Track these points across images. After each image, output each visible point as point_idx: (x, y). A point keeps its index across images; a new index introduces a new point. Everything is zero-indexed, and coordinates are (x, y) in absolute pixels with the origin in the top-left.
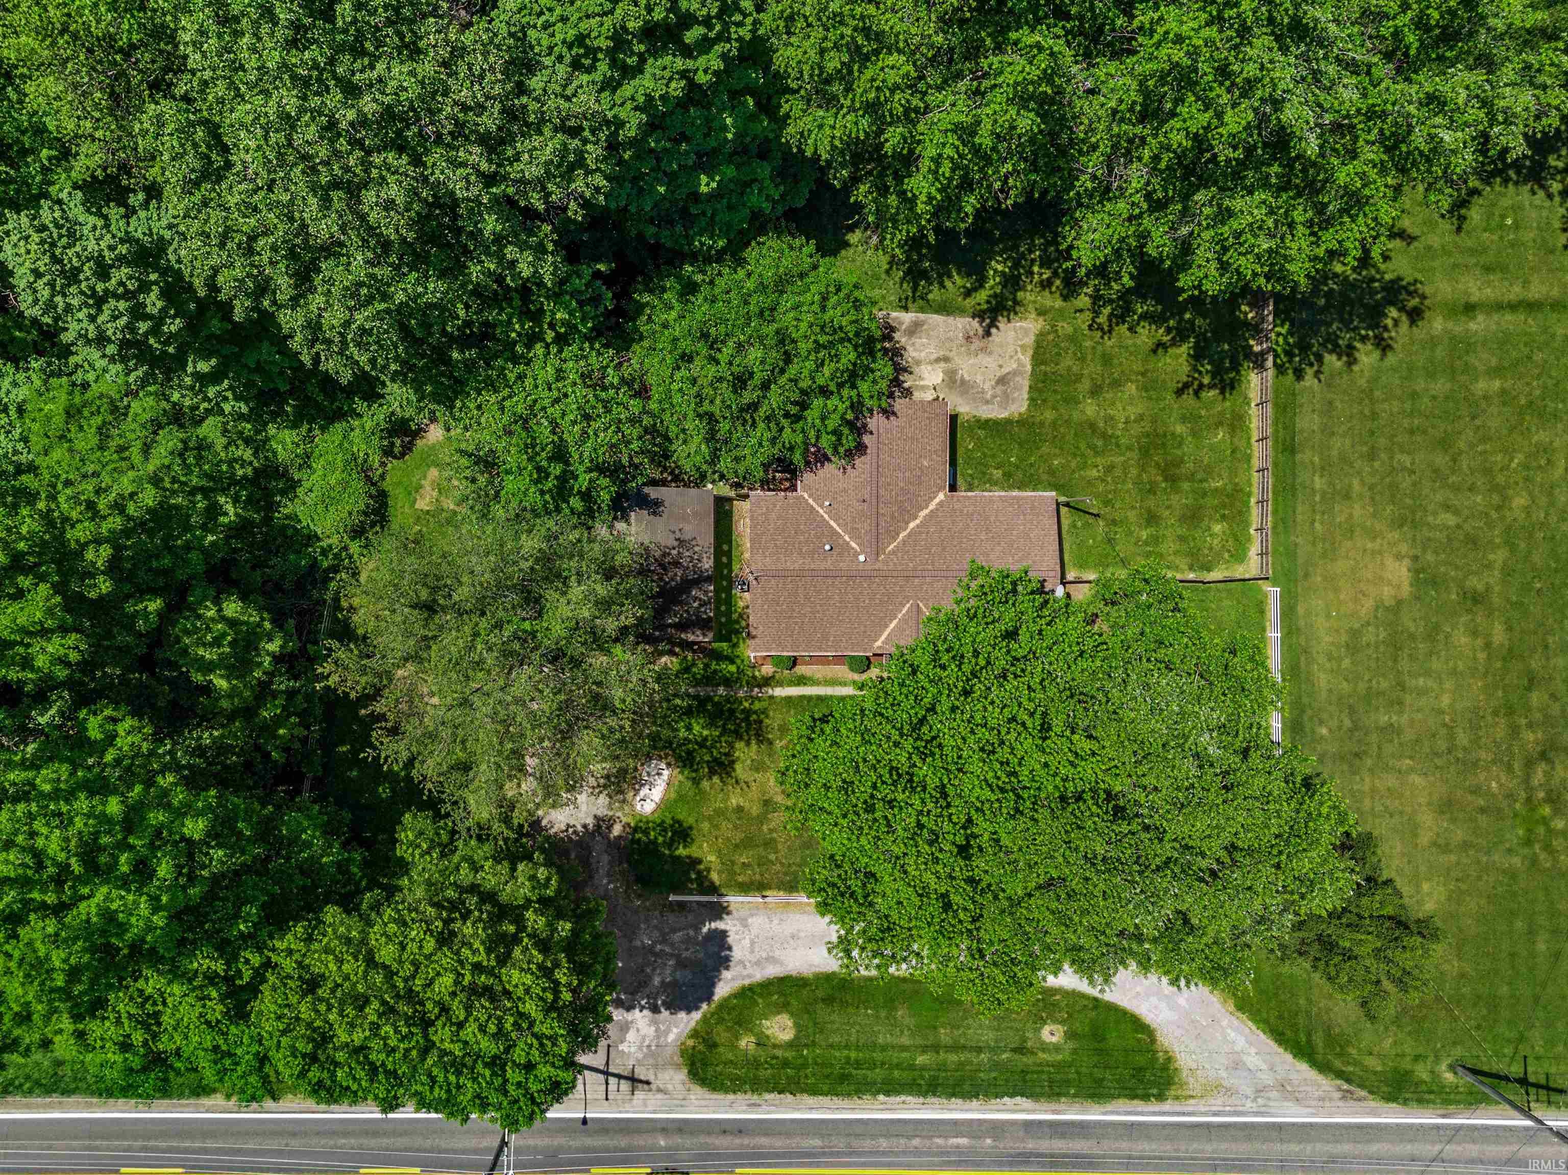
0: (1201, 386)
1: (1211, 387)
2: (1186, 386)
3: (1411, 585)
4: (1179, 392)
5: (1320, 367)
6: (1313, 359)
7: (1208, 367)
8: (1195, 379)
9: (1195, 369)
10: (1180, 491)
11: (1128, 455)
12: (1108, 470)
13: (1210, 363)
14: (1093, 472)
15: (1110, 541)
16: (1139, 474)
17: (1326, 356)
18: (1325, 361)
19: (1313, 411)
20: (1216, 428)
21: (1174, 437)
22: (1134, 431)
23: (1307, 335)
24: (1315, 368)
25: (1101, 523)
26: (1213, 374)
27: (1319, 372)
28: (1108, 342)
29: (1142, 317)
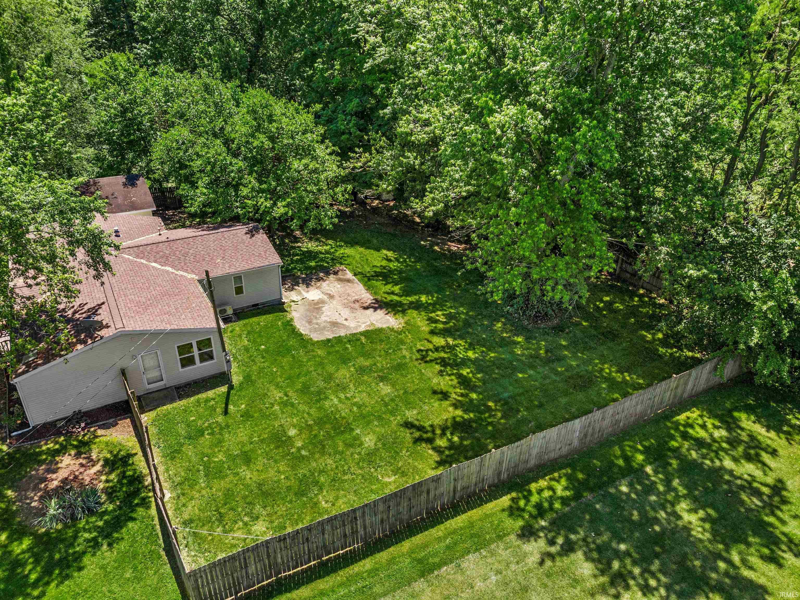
0: (430, 441)
1: (438, 450)
2: (421, 428)
4: (408, 425)
5: (560, 554)
6: (560, 540)
7: (456, 439)
8: (433, 432)
9: (444, 430)
10: (293, 468)
11: (312, 411)
12: (284, 404)
13: (461, 438)
14: (278, 395)
15: (201, 433)
16: (294, 426)
17: (579, 555)
18: (573, 556)
19: (499, 572)
20: (395, 473)
21: (356, 438)
22: (340, 406)
23: (582, 519)
24: (553, 550)
25: (220, 419)
26: (452, 446)
27: (551, 556)
28: (416, 363)
29: (460, 376)
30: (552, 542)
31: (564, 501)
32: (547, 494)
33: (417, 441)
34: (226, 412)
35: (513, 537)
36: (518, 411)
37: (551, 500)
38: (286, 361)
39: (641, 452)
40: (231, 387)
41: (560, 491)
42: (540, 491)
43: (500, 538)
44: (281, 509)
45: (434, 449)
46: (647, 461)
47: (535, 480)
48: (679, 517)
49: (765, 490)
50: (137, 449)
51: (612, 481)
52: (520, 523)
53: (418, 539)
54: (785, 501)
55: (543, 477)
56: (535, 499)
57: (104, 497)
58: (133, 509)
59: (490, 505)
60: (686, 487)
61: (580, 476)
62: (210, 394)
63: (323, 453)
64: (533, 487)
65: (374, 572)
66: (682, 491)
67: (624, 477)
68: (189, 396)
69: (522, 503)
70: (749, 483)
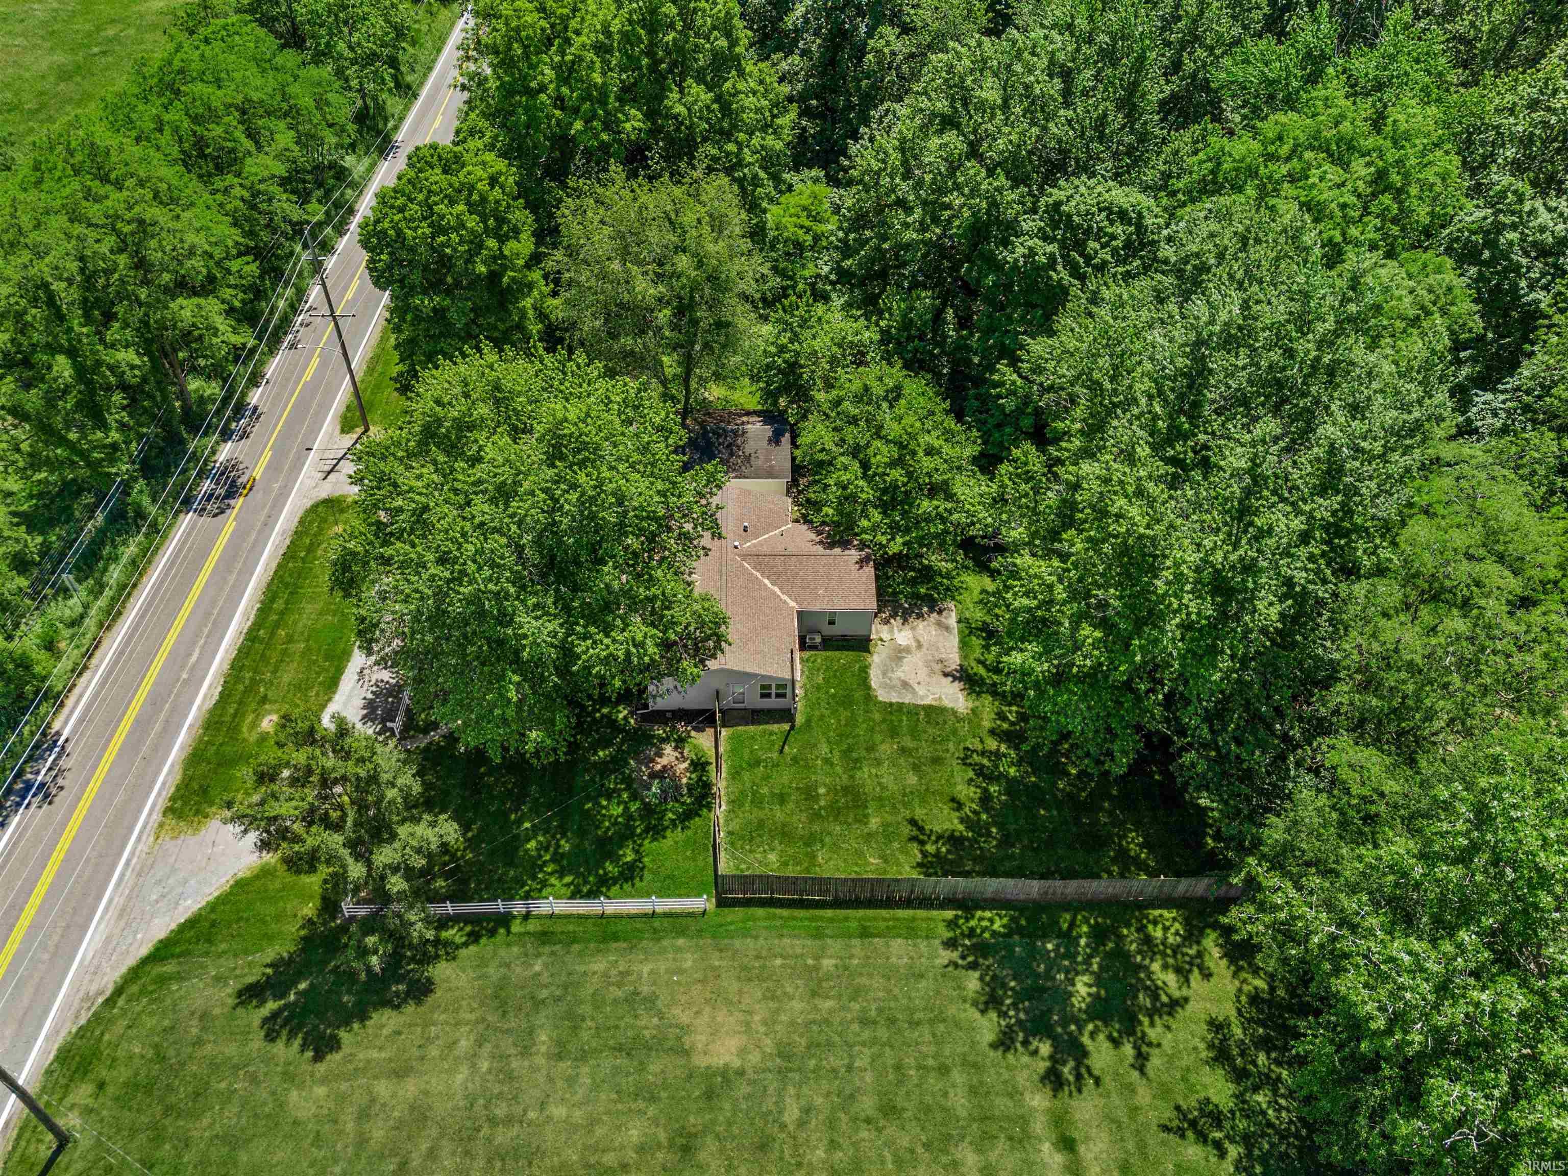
0: (922, 843)
1: (924, 854)
2: (921, 829)
3: (708, 1068)
4: (913, 822)
5: (963, 967)
6: (970, 959)
7: (944, 849)
8: (929, 837)
9: (939, 837)
10: (811, 821)
11: (845, 777)
12: (827, 761)
13: (948, 851)
14: (824, 749)
15: (758, 763)
16: (825, 785)
17: (977, 974)
18: (970, 972)
19: (912, 958)
20: (880, 857)
21: (866, 816)
22: (868, 781)
23: (997, 952)
24: (960, 962)
25: (775, 755)
26: (937, 855)
27: (956, 966)
28: (955, 762)
29: (986, 790)
30: (963, 957)
31: (994, 934)
32: (985, 923)
33: (913, 839)
34: (781, 752)
35: (937, 942)
36: (1013, 846)
37: (984, 930)
38: (845, 714)
39: (1090, 926)
40: (792, 728)
41: (996, 926)
42: (981, 919)
43: (927, 937)
44: (791, 851)
45: (921, 851)
46: (1088, 936)
47: (983, 909)
48: (1073, 985)
49: (1164, 999)
50: (713, 760)
51: (1045, 937)
52: (950, 934)
53: (870, 913)
54: (1170, 1014)
55: (991, 910)
56: (972, 923)
57: (685, 791)
58: (701, 806)
59: (935, 913)
60: (1100, 966)
61: (1023, 922)
62: (775, 727)
63: (836, 820)
64: (979, 913)
65: (831, 920)
66: (1095, 967)
67: (1058, 937)
68: (760, 723)
69: (961, 921)
70: (1157, 988)
